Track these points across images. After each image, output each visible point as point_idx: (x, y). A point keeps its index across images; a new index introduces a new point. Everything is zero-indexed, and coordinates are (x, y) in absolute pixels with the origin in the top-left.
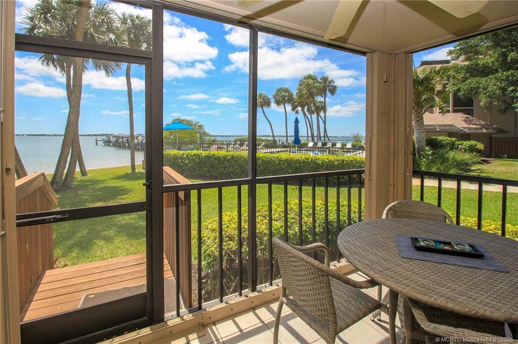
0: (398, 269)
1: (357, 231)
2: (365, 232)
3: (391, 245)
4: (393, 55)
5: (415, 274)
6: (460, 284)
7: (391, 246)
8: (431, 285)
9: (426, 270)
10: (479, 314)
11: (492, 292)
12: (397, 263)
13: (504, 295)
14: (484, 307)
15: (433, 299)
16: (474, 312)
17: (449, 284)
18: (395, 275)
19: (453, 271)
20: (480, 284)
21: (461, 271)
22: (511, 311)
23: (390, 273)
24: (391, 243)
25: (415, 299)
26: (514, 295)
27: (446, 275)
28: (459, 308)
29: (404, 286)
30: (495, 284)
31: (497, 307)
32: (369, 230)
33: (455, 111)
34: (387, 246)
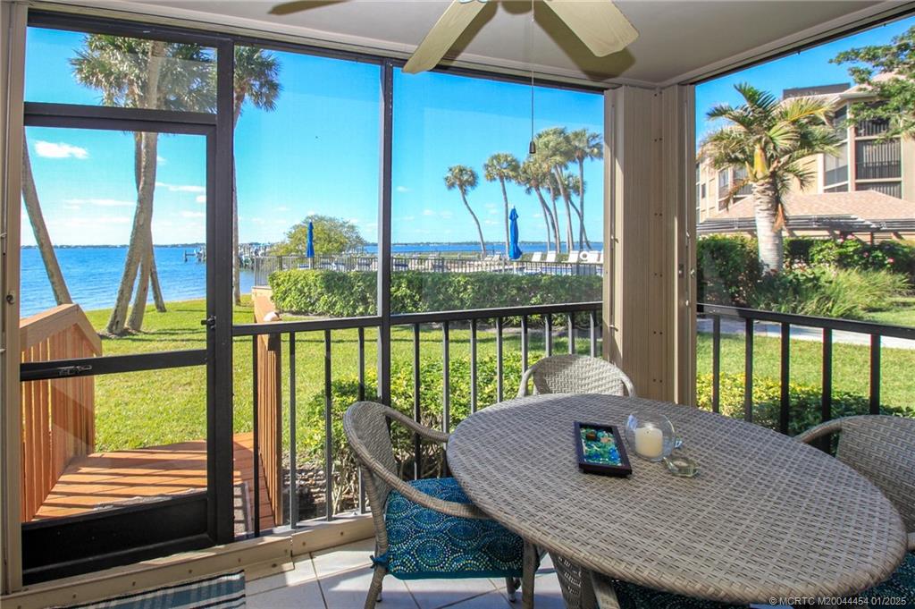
0: (562, 505)
1: (484, 425)
2: (498, 427)
3: (546, 451)
4: (657, 92)
5: (595, 513)
6: (677, 526)
7: (546, 454)
8: (626, 536)
9: (613, 500)
10: (722, 593)
11: (735, 538)
12: (559, 491)
13: (756, 544)
14: (727, 576)
15: (634, 568)
16: (711, 590)
17: (657, 529)
18: (558, 519)
19: (661, 499)
20: (710, 522)
21: (675, 498)
22: (775, 579)
23: (549, 517)
24: (547, 448)
25: (602, 572)
26: (773, 541)
27: (650, 508)
28: (685, 583)
29: (577, 545)
30: (736, 520)
31: (751, 574)
32: (505, 422)
33: (859, 187)
34: (540, 454)
